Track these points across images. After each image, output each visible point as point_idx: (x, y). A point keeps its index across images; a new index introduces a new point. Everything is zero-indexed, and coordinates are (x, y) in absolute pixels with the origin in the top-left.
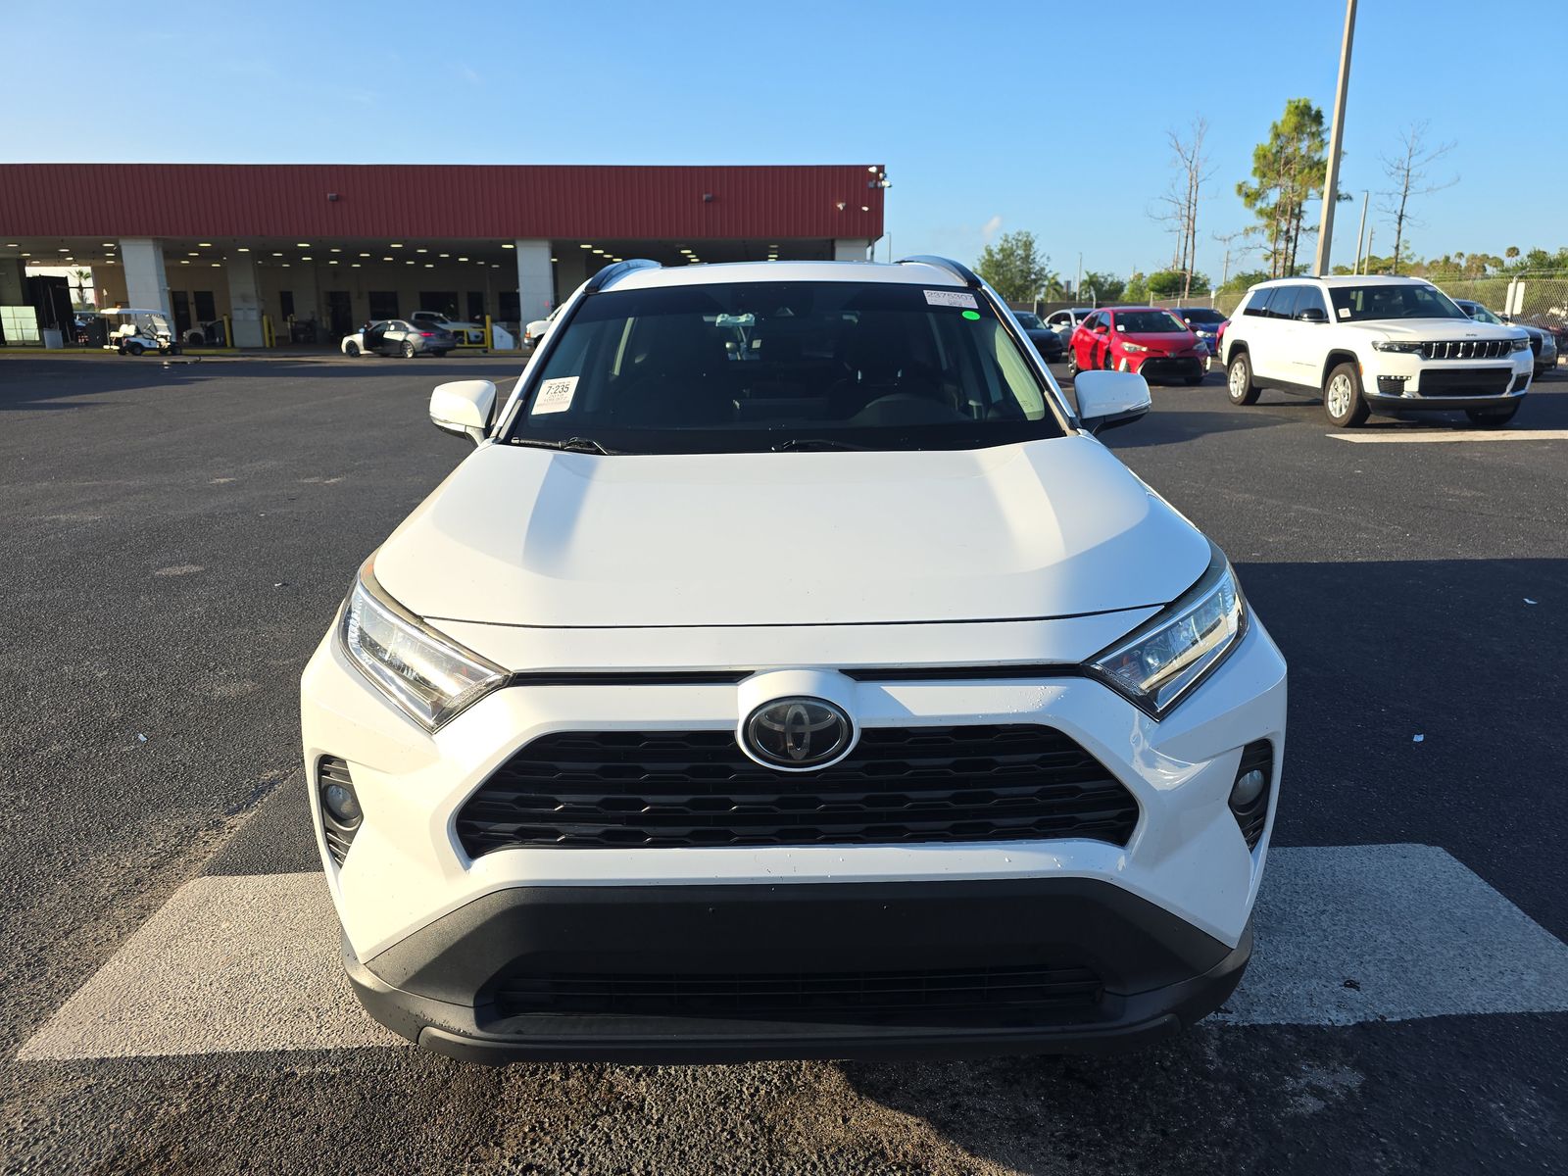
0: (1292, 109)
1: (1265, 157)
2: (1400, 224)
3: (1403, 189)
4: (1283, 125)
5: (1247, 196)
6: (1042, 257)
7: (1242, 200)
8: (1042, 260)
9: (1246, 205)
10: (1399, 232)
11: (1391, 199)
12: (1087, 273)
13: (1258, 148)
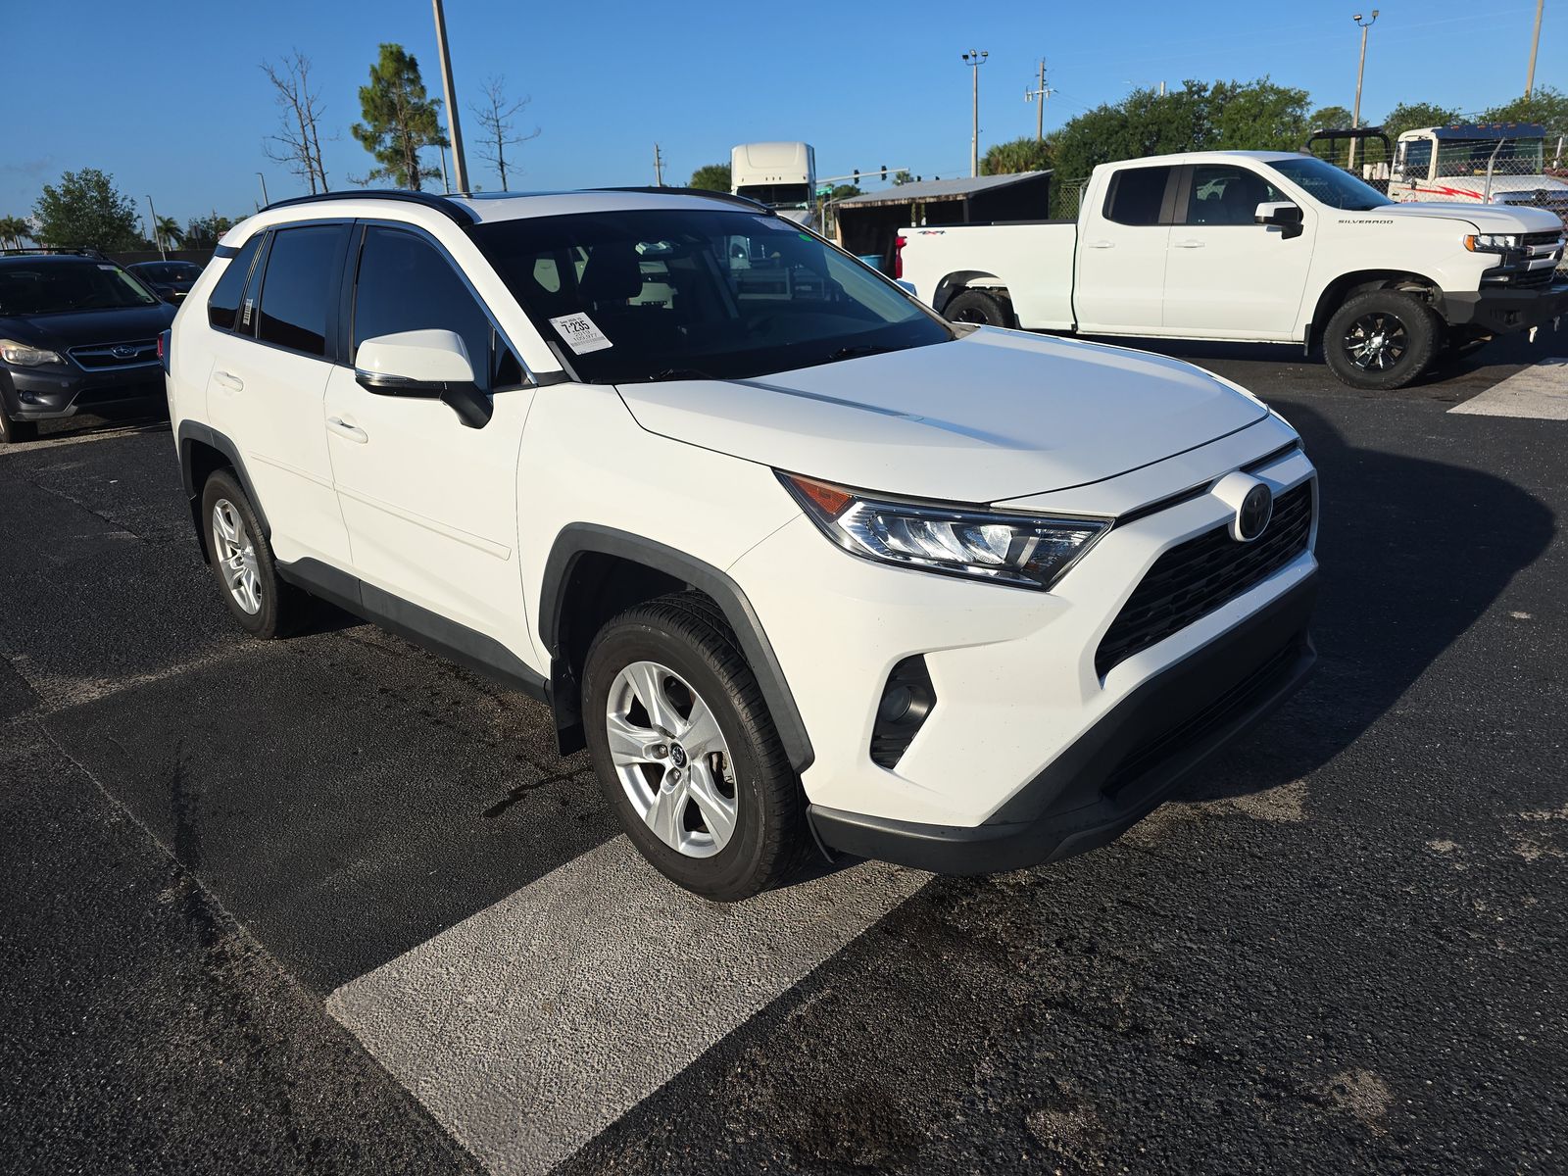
0: (388, 54)
1: (373, 100)
2: (502, 170)
3: (497, 139)
4: (383, 70)
5: (365, 139)
6: (124, 199)
7: (360, 144)
8: (125, 204)
9: (366, 148)
10: (504, 179)
11: (489, 147)
12: (160, 218)
13: (362, 91)
